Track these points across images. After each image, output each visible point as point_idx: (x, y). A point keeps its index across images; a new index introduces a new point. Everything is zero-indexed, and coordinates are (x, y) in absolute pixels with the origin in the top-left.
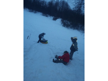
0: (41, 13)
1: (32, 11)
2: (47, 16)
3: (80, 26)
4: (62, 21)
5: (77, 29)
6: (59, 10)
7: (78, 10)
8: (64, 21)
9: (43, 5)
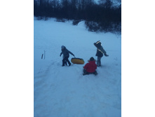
0: (55, 19)
1: (41, 19)
2: (63, 21)
3: (114, 25)
4: (87, 24)
5: (110, 31)
6: (80, 8)
7: (106, 4)
8: (90, 23)
9: (55, 6)
